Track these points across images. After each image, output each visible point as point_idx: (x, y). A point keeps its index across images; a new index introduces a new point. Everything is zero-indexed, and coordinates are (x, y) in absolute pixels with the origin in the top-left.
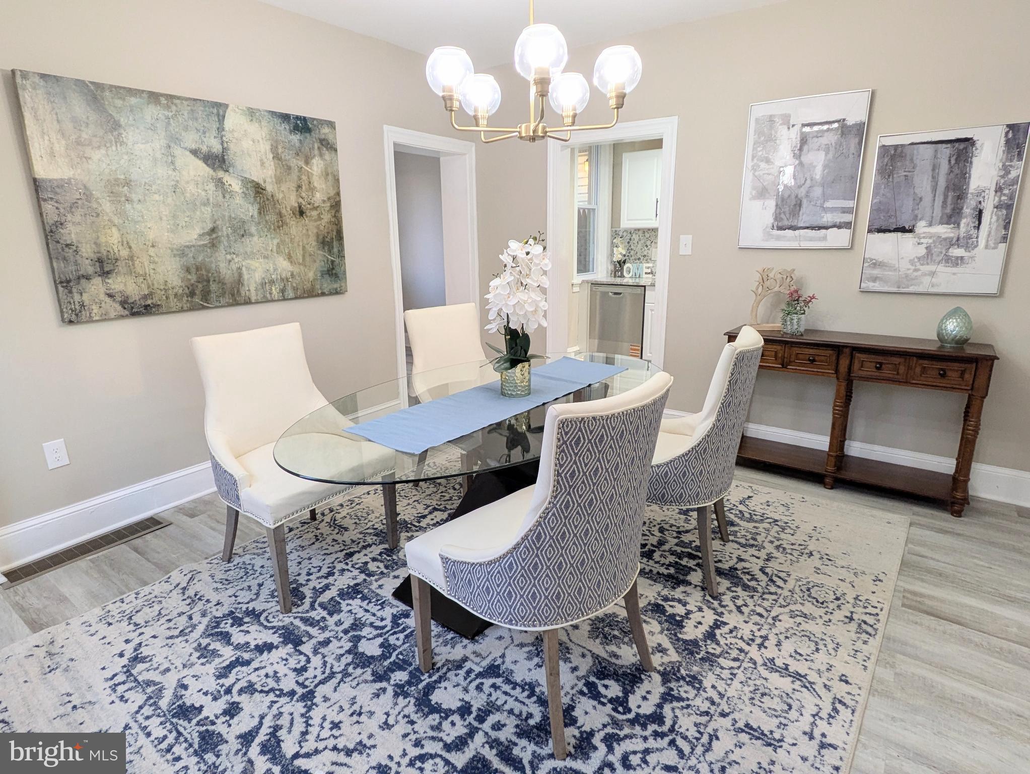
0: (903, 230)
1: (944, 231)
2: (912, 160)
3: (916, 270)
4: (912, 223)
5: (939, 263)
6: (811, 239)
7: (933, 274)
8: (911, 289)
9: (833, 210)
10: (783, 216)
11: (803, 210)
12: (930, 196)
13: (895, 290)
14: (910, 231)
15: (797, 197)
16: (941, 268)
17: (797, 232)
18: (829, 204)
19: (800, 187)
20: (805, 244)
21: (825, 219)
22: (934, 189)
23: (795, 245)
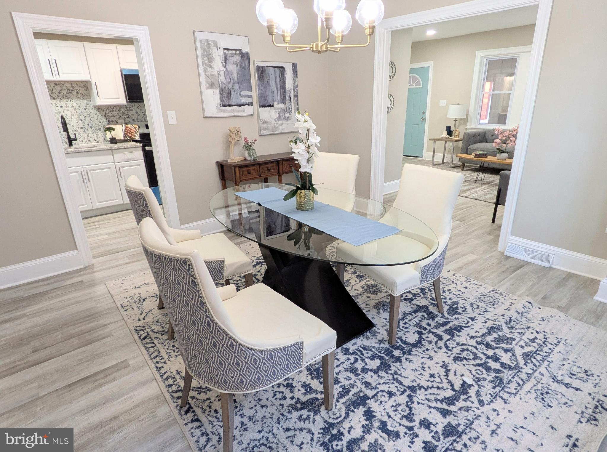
0: (270, 106)
1: (282, 105)
2: (268, 74)
3: (277, 124)
4: (273, 103)
5: (283, 120)
6: (238, 111)
7: (282, 125)
8: (277, 132)
9: (245, 96)
10: (224, 99)
11: (232, 96)
12: (276, 91)
13: (272, 133)
14: (273, 106)
15: (228, 88)
16: (284, 122)
17: (232, 107)
18: (243, 93)
19: (229, 83)
20: (237, 114)
21: (242, 101)
22: (277, 88)
23: (232, 114)
